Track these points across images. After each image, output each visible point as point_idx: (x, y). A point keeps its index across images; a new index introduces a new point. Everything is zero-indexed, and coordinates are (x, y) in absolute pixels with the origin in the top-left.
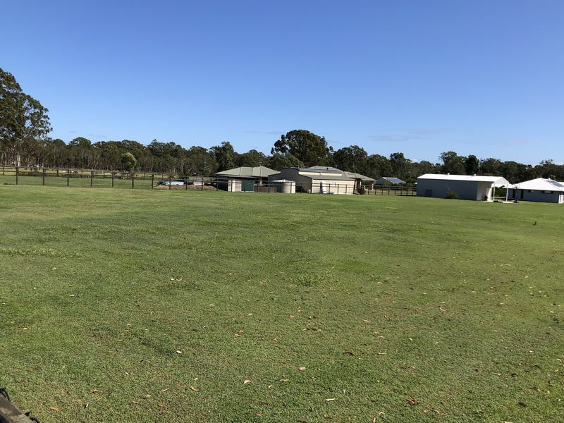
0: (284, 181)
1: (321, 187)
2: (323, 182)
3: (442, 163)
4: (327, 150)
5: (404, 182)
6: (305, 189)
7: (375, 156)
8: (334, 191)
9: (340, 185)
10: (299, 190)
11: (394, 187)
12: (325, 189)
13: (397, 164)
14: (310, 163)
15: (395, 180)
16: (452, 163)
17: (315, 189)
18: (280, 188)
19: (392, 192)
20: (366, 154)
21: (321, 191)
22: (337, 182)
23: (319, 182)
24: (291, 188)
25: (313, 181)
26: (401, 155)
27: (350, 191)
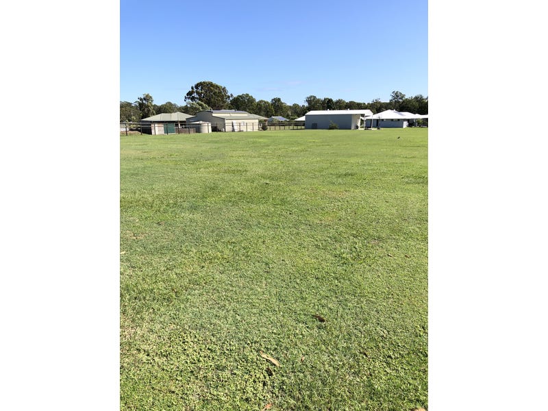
0: (201, 122)
1: (233, 126)
2: (234, 121)
3: (306, 104)
4: (229, 97)
5: (288, 120)
6: (219, 127)
7: (261, 101)
8: (243, 128)
9: (247, 123)
10: (215, 129)
11: (281, 124)
12: (236, 128)
13: (276, 107)
14: (218, 108)
15: (280, 118)
16: (313, 103)
17: (228, 128)
18: (198, 129)
19: (277, 127)
20: (254, 100)
21: (233, 130)
22: (246, 121)
23: (230, 121)
24: (207, 128)
25: (226, 121)
26: (279, 100)
27: (256, 128)
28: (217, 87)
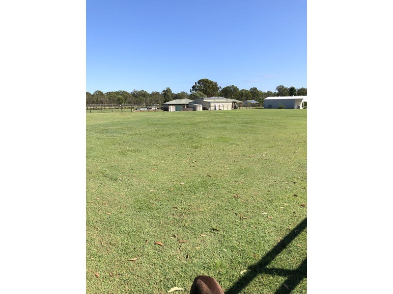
0: (197, 105)
1: (215, 107)
2: (216, 104)
3: (277, 91)
4: (218, 88)
5: (258, 102)
6: (207, 108)
7: (243, 90)
8: (222, 108)
9: (224, 105)
10: (204, 109)
11: (253, 105)
12: (217, 108)
13: (254, 94)
14: (210, 95)
15: (253, 102)
16: (282, 91)
17: (212, 108)
18: (194, 109)
19: (252, 108)
20: (238, 89)
21: (215, 109)
23: (214, 104)
24: (200, 108)
25: (211, 104)
26: (256, 89)
27: (230, 108)
28: (211, 82)
